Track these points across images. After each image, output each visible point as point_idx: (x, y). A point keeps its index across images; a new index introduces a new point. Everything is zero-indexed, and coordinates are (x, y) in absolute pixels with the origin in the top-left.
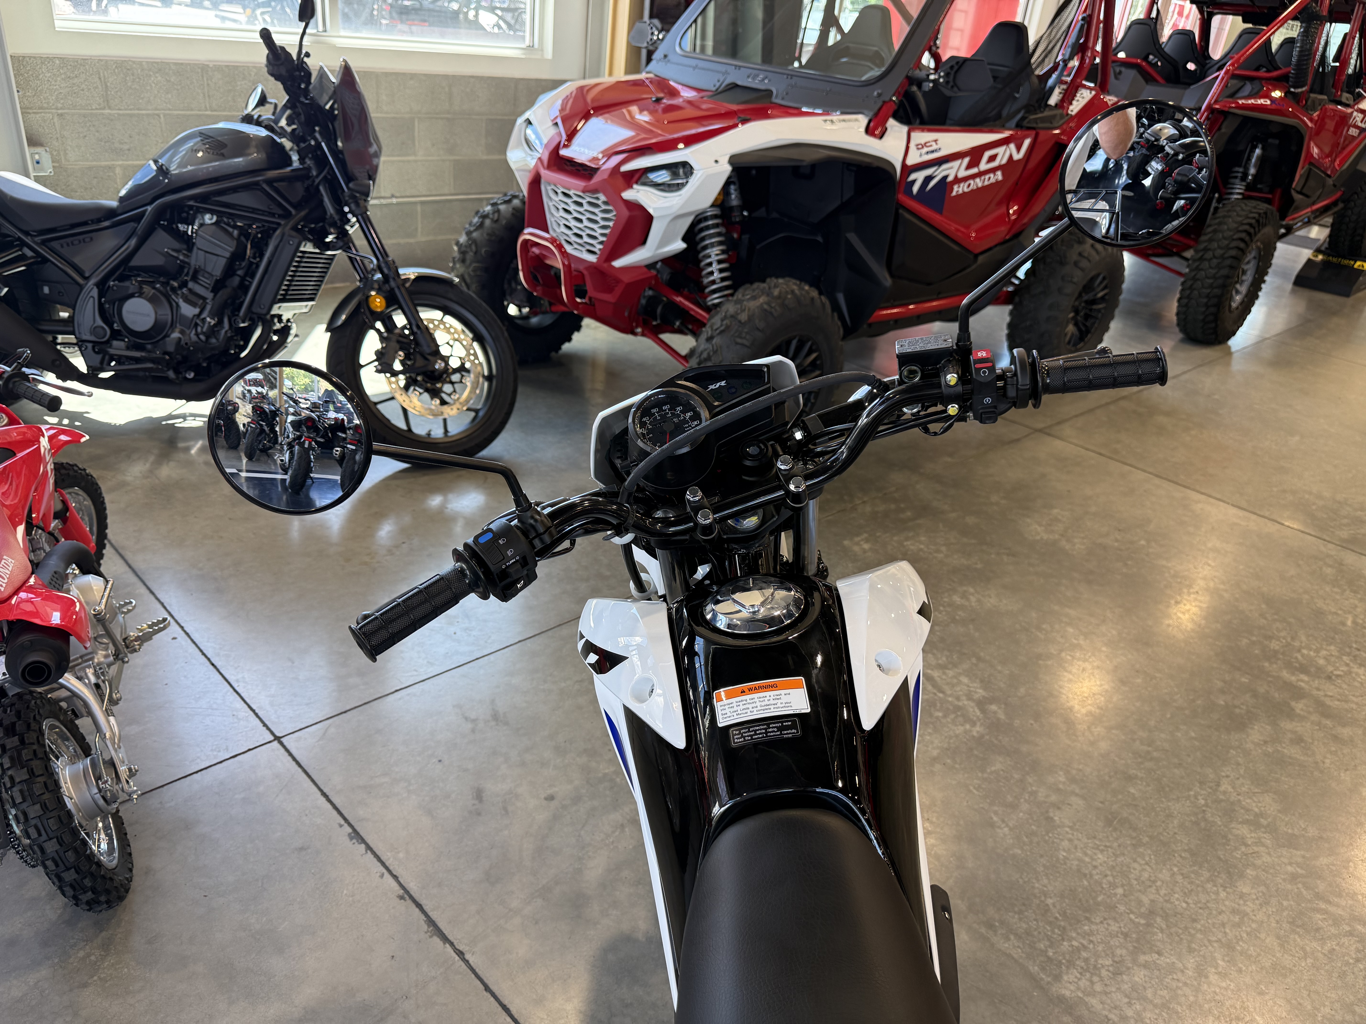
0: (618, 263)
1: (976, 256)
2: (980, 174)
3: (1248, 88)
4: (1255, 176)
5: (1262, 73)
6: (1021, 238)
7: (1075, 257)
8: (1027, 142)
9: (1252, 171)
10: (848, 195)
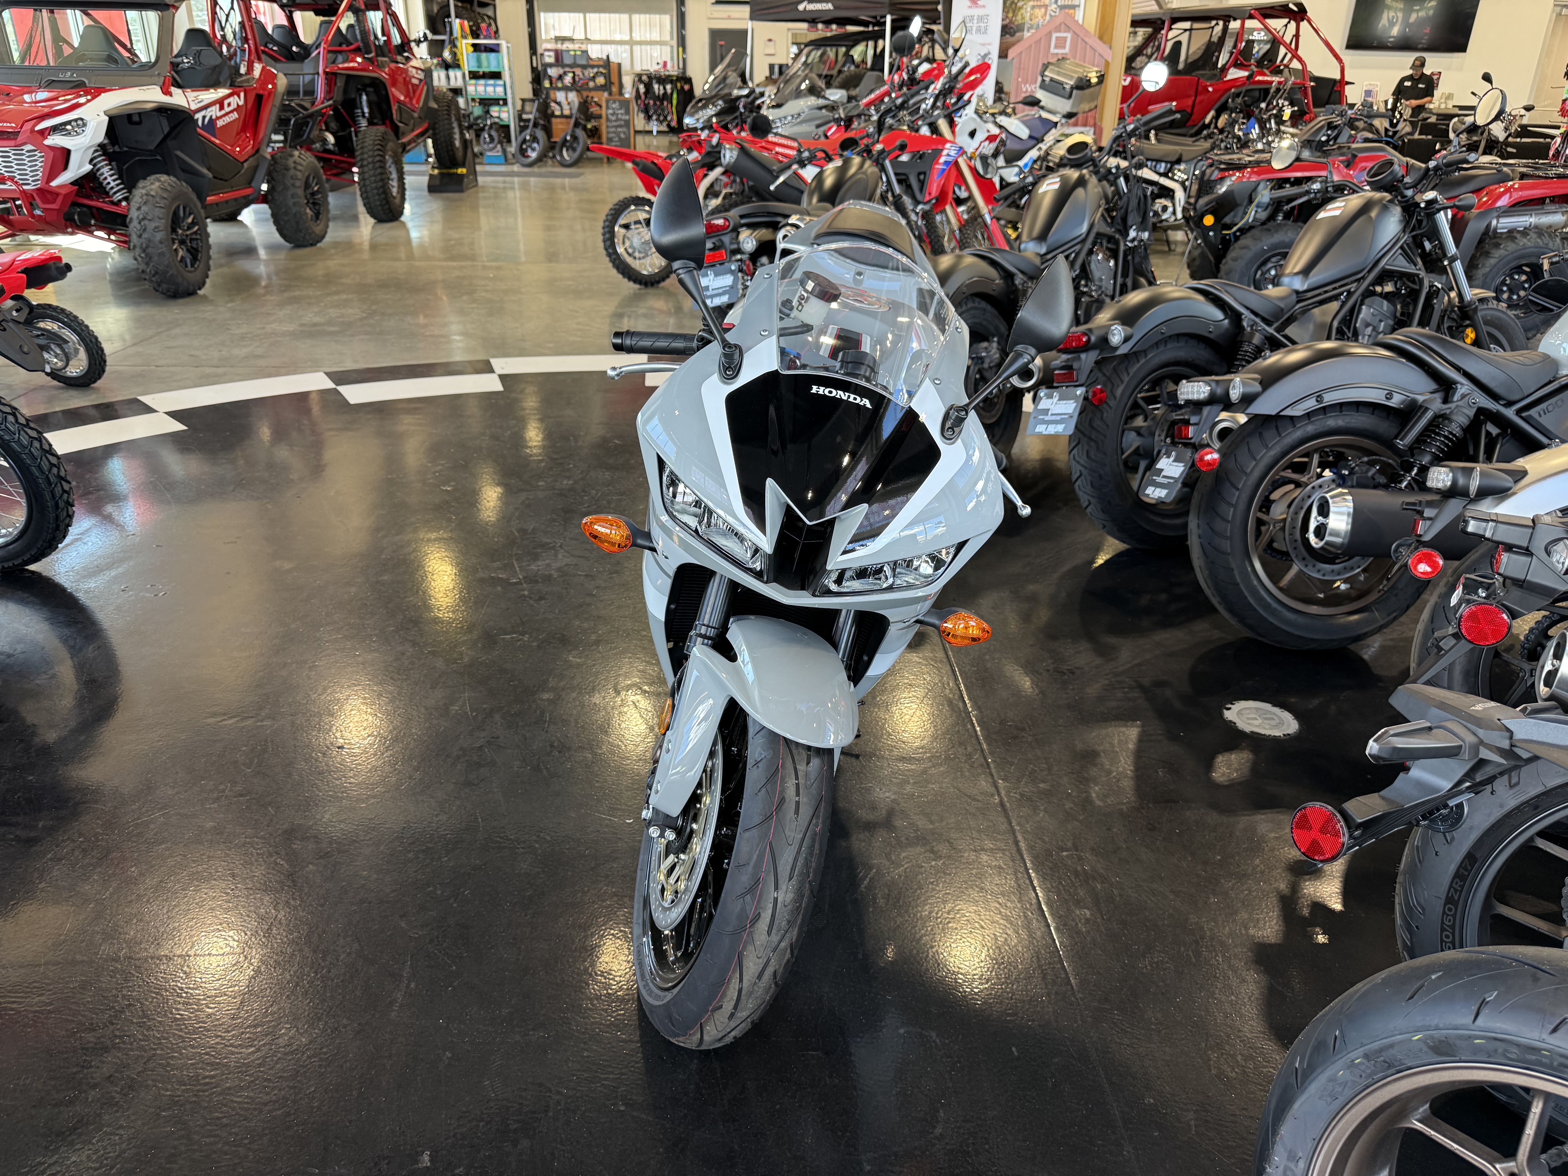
0: (54, 184)
1: (242, 163)
2: (227, 114)
3: (340, 58)
4: (370, 113)
5: (344, 47)
6: (261, 152)
7: (292, 165)
8: (242, 95)
9: (366, 110)
10: (166, 129)
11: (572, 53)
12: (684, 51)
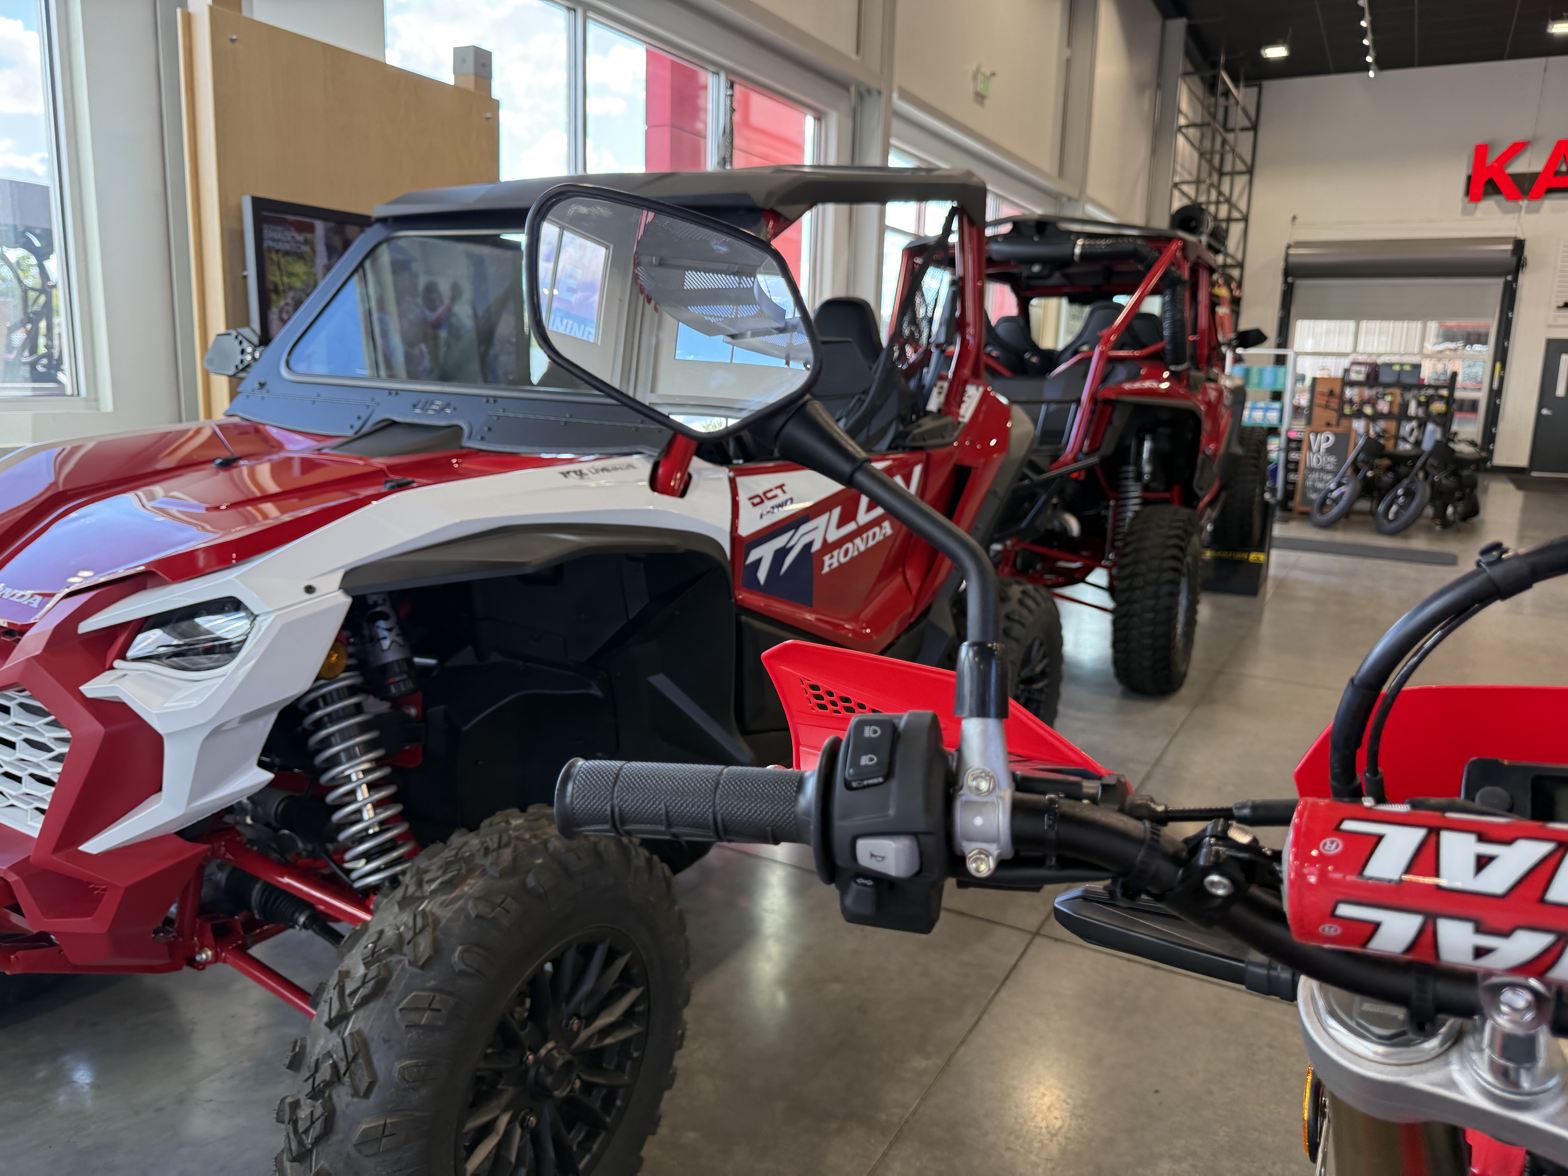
0: (98, 844)
2: (861, 531)
3: (1129, 372)
4: (1152, 475)
8: (918, 470)
9: (1147, 468)
10: (637, 607)
11: (1397, 368)
12: (1503, 367)
